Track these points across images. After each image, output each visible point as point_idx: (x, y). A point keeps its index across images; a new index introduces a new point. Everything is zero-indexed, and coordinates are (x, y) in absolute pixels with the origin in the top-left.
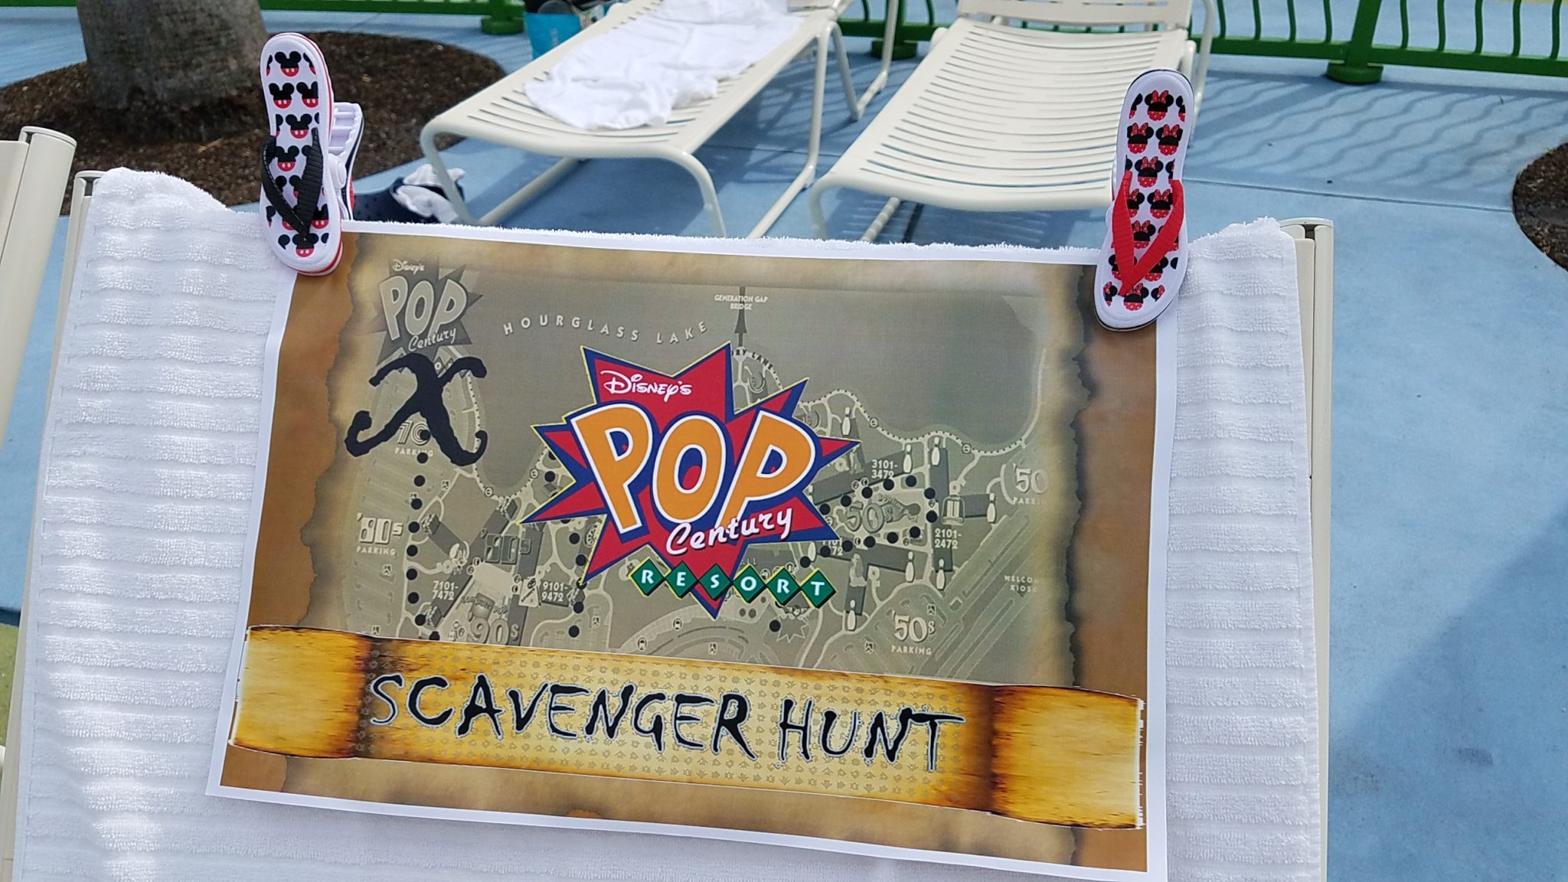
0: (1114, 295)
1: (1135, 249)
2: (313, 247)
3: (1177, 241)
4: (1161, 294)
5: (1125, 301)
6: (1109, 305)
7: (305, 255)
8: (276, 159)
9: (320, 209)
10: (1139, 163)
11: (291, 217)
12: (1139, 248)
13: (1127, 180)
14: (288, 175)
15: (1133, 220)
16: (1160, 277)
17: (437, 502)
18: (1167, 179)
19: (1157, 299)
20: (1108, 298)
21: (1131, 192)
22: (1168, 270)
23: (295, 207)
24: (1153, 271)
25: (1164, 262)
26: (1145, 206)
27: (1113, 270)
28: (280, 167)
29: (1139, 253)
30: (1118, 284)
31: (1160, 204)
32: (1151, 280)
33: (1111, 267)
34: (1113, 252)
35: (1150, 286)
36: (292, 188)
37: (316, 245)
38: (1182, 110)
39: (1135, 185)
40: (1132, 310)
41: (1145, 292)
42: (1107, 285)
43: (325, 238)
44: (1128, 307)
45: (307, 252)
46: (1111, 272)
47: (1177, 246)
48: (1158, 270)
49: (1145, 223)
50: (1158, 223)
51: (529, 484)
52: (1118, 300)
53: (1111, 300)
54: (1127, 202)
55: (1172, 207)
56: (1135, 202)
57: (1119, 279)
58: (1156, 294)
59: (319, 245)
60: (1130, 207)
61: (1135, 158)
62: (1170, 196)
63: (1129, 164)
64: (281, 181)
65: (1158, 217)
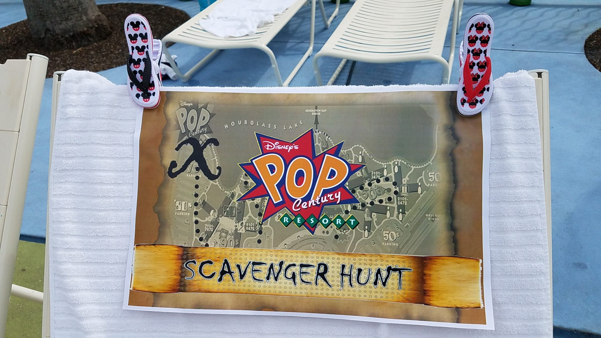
0: (465, 103)
1: (473, 85)
2: (150, 98)
3: (489, 81)
4: (483, 102)
5: (469, 105)
6: (463, 107)
7: (146, 101)
8: (132, 64)
9: (151, 83)
10: (473, 51)
11: (140, 86)
12: (474, 84)
13: (469, 57)
14: (138, 70)
15: (471, 73)
16: (483, 95)
17: (204, 194)
18: (484, 57)
19: (482, 104)
20: (463, 104)
21: (470, 62)
22: (486, 92)
23: (141, 82)
24: (480, 93)
25: (484, 89)
26: (476, 68)
27: (464, 93)
28: (135, 67)
29: (475, 86)
30: (466, 98)
31: (482, 66)
32: (479, 96)
33: (463, 92)
34: (464, 86)
35: (479, 99)
36: (140, 75)
37: (150, 97)
38: (490, 29)
39: (472, 59)
40: (472, 108)
41: (477, 101)
42: (462, 99)
43: (154, 94)
44: (471, 107)
45: (147, 100)
46: (463, 94)
47: (489, 83)
48: (482, 92)
49: (476, 74)
50: (481, 74)
51: (238, 186)
52: (467, 105)
53: (464, 105)
54: (469, 66)
55: (486, 67)
56: (471, 66)
57: (467, 96)
58: (481, 102)
59: (152, 97)
60: (470, 68)
61: (471, 49)
62: (486, 63)
63: (469, 51)
64: (135, 72)
65: (481, 72)
